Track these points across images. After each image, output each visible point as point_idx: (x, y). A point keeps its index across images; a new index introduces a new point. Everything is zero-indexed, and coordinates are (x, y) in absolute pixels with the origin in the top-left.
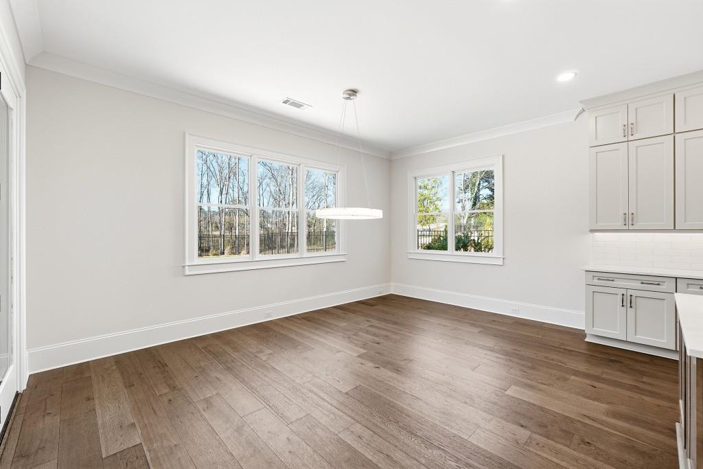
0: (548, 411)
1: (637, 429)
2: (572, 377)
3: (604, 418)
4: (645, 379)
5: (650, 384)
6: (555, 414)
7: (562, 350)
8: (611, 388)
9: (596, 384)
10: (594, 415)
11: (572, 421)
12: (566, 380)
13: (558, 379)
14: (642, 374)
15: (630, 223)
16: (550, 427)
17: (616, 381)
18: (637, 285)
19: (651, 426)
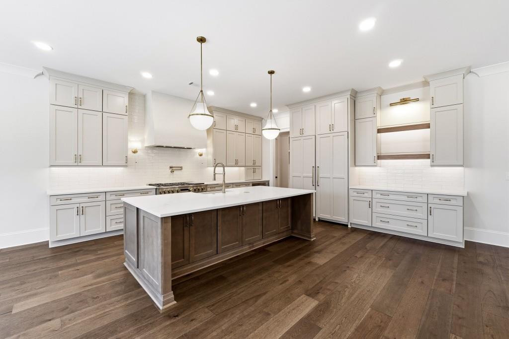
0: (60, 300)
1: (112, 276)
2: (60, 272)
3: (95, 281)
4: (99, 252)
5: (103, 254)
6: (66, 298)
7: (38, 261)
8: (87, 265)
9: (77, 268)
10: (89, 283)
11: (80, 294)
12: (56, 276)
13: (50, 279)
14: (96, 251)
15: (79, 161)
16: (70, 306)
17: (87, 261)
18: (86, 200)
19: (115, 271)
